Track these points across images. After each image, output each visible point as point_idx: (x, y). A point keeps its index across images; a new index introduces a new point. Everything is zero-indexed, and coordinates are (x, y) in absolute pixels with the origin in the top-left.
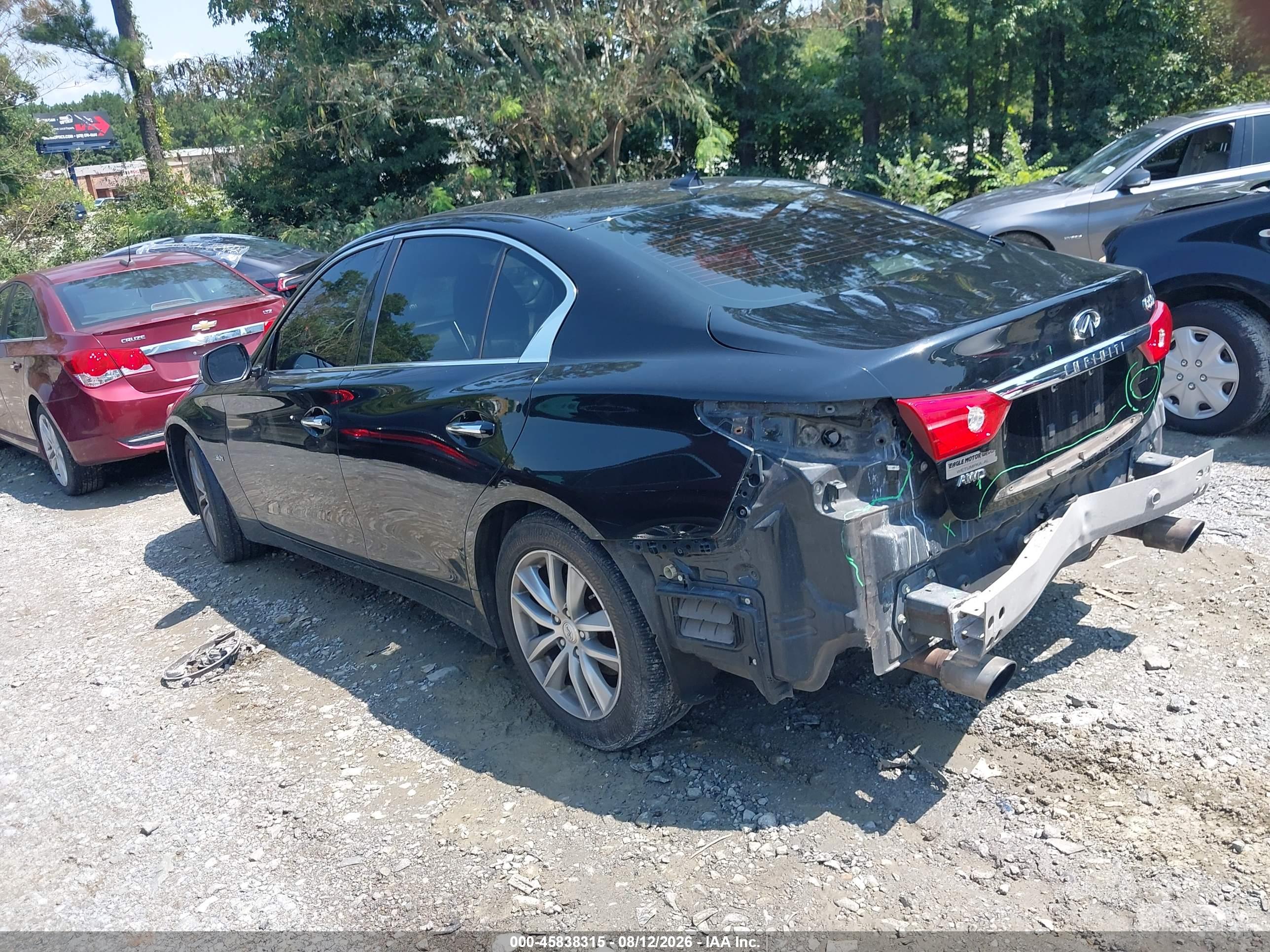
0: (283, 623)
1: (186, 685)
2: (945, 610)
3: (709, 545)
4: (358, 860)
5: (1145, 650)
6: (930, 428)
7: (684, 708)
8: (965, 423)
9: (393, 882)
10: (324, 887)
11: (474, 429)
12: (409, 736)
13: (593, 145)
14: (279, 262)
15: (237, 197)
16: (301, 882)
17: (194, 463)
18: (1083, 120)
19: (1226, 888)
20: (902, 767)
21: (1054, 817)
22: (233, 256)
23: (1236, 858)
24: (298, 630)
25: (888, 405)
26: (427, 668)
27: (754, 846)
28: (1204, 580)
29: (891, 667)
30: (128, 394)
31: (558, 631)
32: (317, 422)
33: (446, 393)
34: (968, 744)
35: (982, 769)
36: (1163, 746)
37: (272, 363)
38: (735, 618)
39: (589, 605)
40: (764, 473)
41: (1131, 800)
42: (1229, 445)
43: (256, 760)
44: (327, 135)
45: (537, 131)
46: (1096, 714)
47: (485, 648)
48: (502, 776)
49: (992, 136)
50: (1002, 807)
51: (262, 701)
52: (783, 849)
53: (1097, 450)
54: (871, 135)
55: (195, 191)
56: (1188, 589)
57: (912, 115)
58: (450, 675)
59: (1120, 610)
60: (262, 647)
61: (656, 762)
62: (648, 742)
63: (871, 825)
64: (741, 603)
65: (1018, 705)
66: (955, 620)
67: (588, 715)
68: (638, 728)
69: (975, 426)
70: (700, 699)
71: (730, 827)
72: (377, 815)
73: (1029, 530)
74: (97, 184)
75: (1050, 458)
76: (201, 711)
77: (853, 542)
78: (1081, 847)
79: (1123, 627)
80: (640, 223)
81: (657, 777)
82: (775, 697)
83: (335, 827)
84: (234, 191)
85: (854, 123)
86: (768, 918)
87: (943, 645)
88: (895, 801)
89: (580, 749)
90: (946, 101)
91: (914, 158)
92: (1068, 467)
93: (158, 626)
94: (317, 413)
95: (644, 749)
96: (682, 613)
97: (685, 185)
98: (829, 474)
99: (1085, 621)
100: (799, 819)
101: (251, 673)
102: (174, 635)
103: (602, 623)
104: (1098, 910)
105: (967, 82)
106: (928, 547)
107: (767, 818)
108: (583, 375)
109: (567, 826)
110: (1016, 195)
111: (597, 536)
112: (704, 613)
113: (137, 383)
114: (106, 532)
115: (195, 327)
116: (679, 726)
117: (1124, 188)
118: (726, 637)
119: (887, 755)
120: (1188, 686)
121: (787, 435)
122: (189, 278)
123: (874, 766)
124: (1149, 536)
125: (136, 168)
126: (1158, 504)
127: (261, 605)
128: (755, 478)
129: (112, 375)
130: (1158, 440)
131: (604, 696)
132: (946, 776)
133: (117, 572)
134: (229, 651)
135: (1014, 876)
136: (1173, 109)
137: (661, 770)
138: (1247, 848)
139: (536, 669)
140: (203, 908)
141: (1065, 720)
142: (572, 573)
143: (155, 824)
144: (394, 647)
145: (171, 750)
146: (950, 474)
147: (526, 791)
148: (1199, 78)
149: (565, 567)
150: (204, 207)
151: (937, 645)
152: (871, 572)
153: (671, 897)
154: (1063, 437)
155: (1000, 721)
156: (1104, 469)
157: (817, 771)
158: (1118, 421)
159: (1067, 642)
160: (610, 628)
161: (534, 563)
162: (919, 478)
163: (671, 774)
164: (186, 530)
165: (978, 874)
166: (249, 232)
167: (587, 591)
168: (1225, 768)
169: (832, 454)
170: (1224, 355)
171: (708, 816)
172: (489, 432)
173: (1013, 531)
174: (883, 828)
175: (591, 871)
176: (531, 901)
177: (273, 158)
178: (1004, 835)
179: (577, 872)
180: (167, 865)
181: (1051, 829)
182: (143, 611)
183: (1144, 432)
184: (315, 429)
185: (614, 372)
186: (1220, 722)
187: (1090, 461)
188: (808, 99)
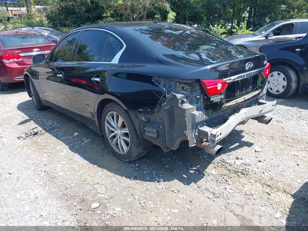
0: (50, 126)
1: (24, 139)
2: (207, 132)
3: (153, 112)
4: (62, 184)
5: (255, 147)
6: (208, 88)
7: (145, 153)
8: (217, 87)
9: (70, 189)
10: (53, 190)
11: (98, 79)
12: (78, 155)
13: (139, 14)
14: (58, 36)
15: (49, 19)
16: (47, 188)
17: (30, 84)
18: (260, 20)
19: (266, 203)
20: (194, 170)
21: (228, 184)
22: (46, 33)
23: (269, 196)
24: (54, 128)
25: (198, 81)
26: (84, 139)
27: (157, 186)
28: (272, 132)
29: (193, 145)
30: (16, 66)
31: (116, 132)
32: (61, 76)
33: (92, 70)
34: (211, 166)
35: (213, 172)
36: (256, 169)
37: (51, 60)
38: (158, 131)
39: (123, 126)
40: (167, 96)
41: (247, 182)
42: (282, 101)
43: (39, 158)
44: (72, 5)
45: (126, 9)
46: (242, 161)
47: (99, 136)
48: (99, 166)
49: (238, 22)
50: (217, 181)
51: (42, 144)
52: (164, 187)
53: (249, 97)
54: (208, 19)
55: (39, 17)
56: (268, 134)
57: (219, 15)
58: (90, 141)
59: (251, 138)
60: (44, 131)
61: (137, 165)
62: (136, 160)
63: (186, 183)
64: (159, 127)
65: (224, 158)
66: (209, 135)
67: (122, 153)
68: (133, 157)
69: (219, 88)
70: (148, 150)
71: (153, 181)
72: (68, 173)
73: (230, 115)
74: (14, 13)
75: (237, 98)
76: (27, 146)
77: (187, 115)
78: (233, 191)
79: (251, 142)
80: (148, 32)
81: (137, 169)
82: (165, 151)
83: (57, 176)
84: (48, 17)
85: (205, 16)
86: (159, 203)
87: (206, 141)
88: (192, 178)
89: (119, 161)
90: (227, 12)
91: (218, 26)
92: (241, 101)
93: (19, 124)
94: (61, 73)
95: (134, 162)
96: (145, 129)
97: (157, 23)
98: (183, 97)
99: (243, 140)
100: (169, 180)
101: (41, 137)
102: (22, 127)
103: (126, 131)
104: (235, 206)
105: (233, 8)
106: (205, 117)
107: (162, 180)
108: (129, 68)
109: (114, 179)
110: (241, 36)
111: (126, 109)
112: (150, 129)
113: (18, 63)
114: (8, 100)
115: (34, 50)
116: (143, 157)
117: (266, 37)
118: (155, 136)
119: (191, 167)
120: (264, 156)
121: (174, 87)
122: (34, 38)
123: (188, 169)
124: (259, 120)
125: (24, 9)
126: (262, 112)
127: (45, 121)
128: (165, 97)
129: (12, 60)
130: (264, 97)
131: (126, 148)
132: (205, 173)
133: (10, 110)
134: (36, 131)
135: (217, 197)
136: (282, 19)
137: (138, 167)
138: (272, 194)
139: (110, 141)
140: (22, 192)
141: (235, 162)
142: (120, 118)
143: (12, 172)
144: (77, 133)
145: (18, 155)
146: (212, 99)
147: (104, 170)
148: (289, 12)
149: (118, 116)
150: (40, 21)
151: (205, 141)
152: (191, 122)
153: (136, 197)
154: (241, 93)
155: (219, 161)
156: (251, 102)
157: (174, 169)
158: (255, 91)
159: (238, 144)
160: (128, 132)
161: (111, 115)
162: (204, 100)
163: (140, 168)
164: (28, 101)
165: (209, 196)
166: (52, 28)
167: (123, 123)
168: (269, 176)
169: (184, 92)
170: (284, 79)
171: (147, 178)
172: (101, 80)
173: (226, 115)
174: (188, 184)
175: (118, 190)
176: (102, 196)
177: (59, 10)
178: (217, 188)
179: (114, 190)
180: (14, 182)
181: (228, 187)
182: (15, 120)
183: (261, 94)
184: (60, 77)
185: (138, 68)
186: (270, 165)
187: (247, 100)
188: (194, 8)
